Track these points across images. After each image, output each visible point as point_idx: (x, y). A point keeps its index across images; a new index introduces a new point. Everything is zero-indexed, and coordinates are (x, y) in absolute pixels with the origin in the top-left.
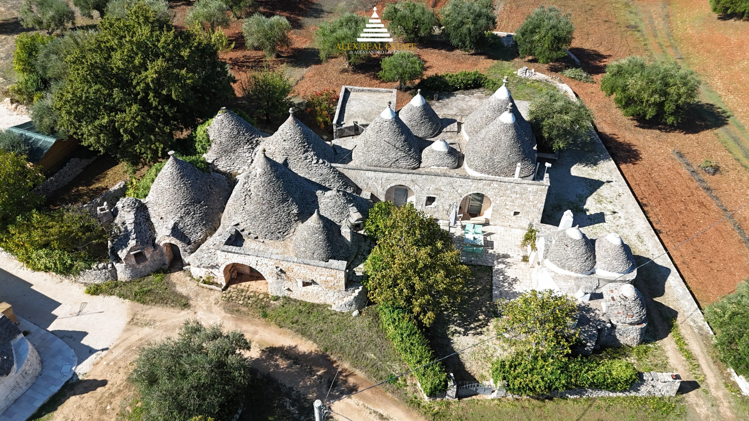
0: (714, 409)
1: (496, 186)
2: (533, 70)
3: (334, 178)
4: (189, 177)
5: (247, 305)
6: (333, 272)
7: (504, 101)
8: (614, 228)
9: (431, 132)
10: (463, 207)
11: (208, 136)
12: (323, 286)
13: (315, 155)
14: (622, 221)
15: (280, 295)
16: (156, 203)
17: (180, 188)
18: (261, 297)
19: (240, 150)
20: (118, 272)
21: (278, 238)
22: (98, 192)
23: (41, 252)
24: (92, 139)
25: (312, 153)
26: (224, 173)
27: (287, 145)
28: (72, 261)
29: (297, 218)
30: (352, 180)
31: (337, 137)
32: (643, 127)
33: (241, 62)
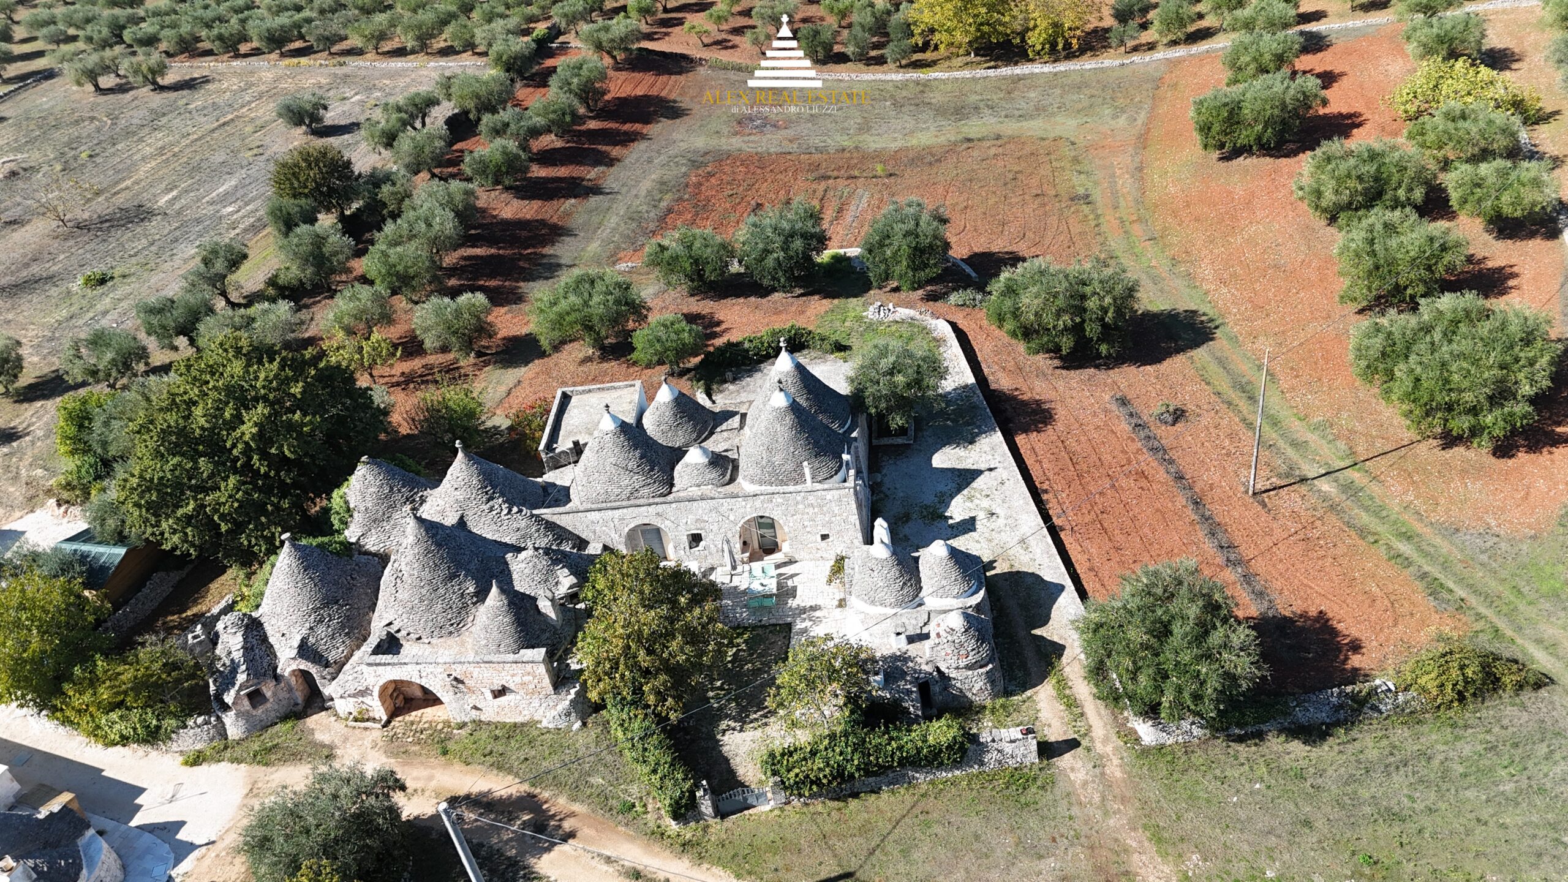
0: (1097, 770)
1: (780, 500)
2: (891, 306)
3: (538, 530)
4: (315, 567)
5: (419, 742)
6: (529, 667)
7: (788, 373)
8: (987, 535)
9: (694, 435)
10: (749, 542)
11: (347, 502)
12: (522, 692)
13: (504, 502)
14: (1001, 522)
16: (274, 615)
17: (305, 585)
18: (440, 727)
19: (396, 515)
20: (227, 727)
21: (451, 633)
22: (197, 618)
23: (114, 716)
24: (176, 539)
25: (500, 500)
26: (375, 555)
27: (460, 495)
28: (158, 720)
29: (475, 599)
30: (570, 529)
31: (551, 469)
32: (1067, 368)
33: (420, 376)
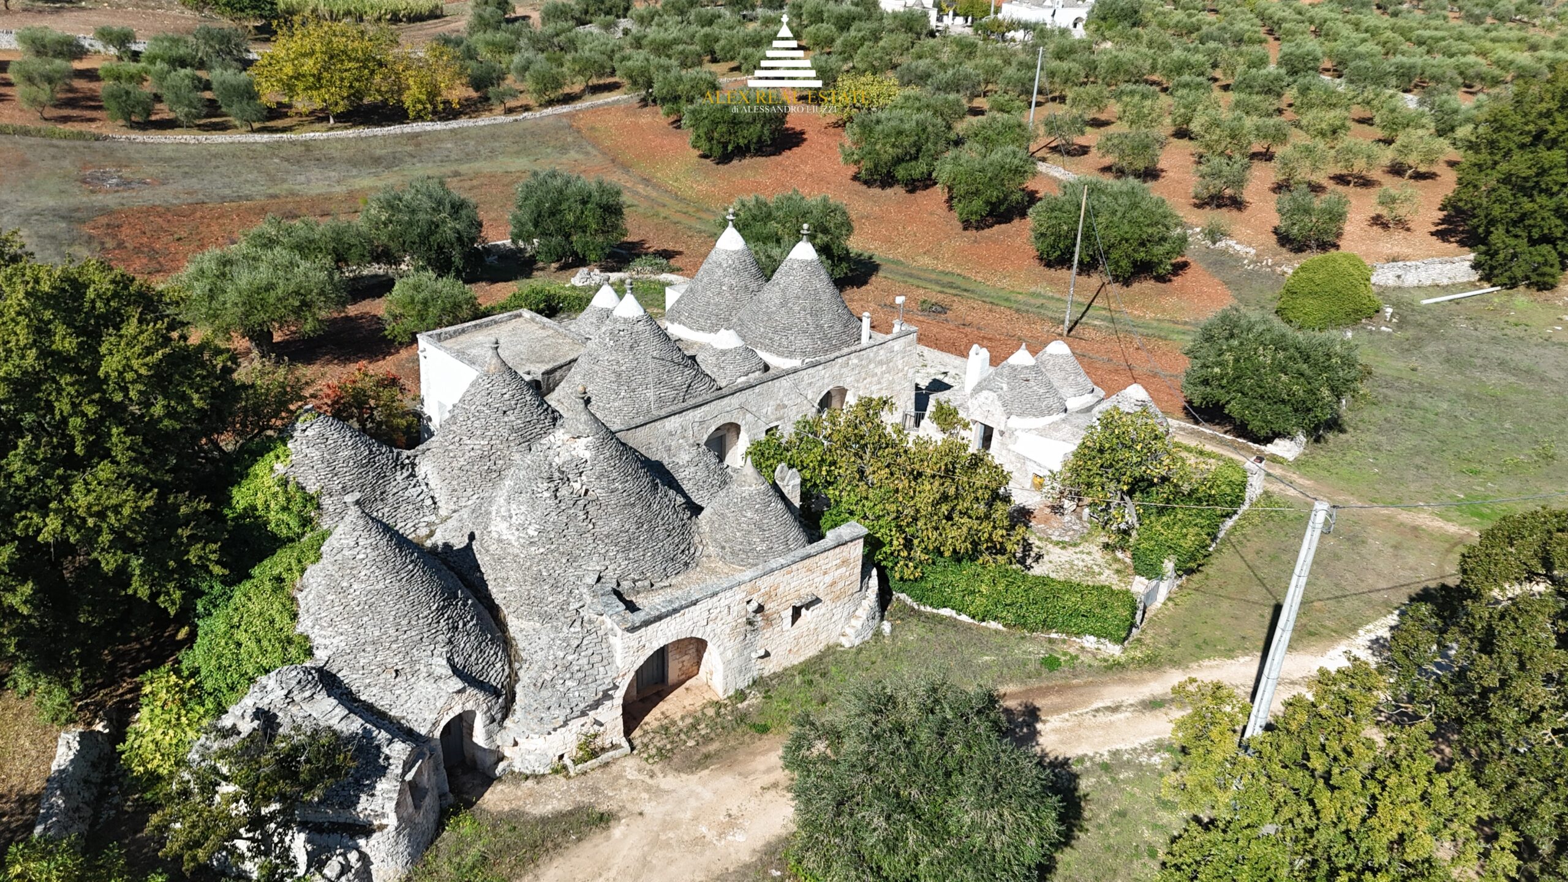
2: (597, 271)
5: (708, 740)
6: (846, 551)
11: (298, 487)
12: (828, 599)
15: (742, 685)
18: (710, 712)
20: (374, 867)
21: (686, 564)
